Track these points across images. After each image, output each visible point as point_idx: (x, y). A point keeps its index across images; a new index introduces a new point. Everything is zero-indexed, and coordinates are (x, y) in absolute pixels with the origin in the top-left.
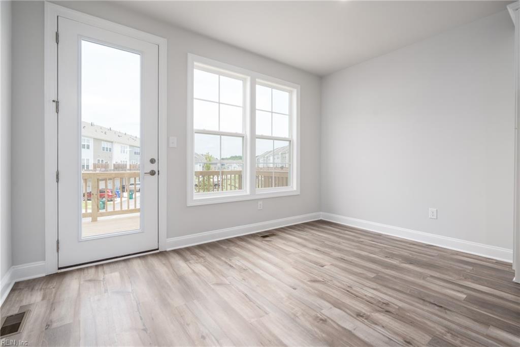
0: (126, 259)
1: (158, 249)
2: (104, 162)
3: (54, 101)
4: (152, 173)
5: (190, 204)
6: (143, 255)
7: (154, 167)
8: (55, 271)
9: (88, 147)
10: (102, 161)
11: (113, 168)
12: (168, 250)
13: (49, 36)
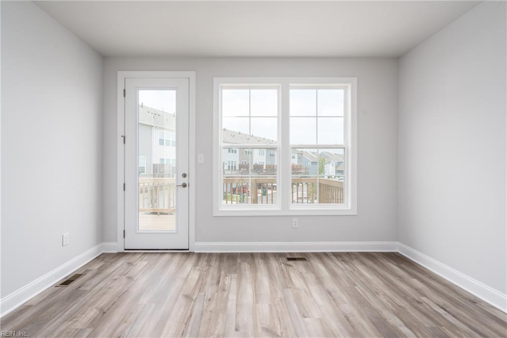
1: (188, 250)
2: (246, 164)
3: (122, 136)
4: (184, 186)
5: (215, 214)
7: (185, 180)
9: (235, 152)
10: (245, 162)
13: (120, 93)
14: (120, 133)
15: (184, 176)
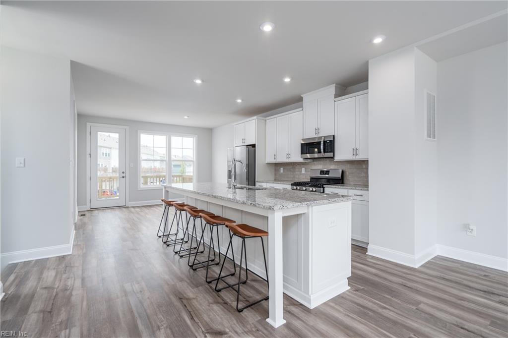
0: (113, 208)
1: (126, 206)
3: (89, 154)
4: (123, 177)
5: (139, 189)
6: (120, 207)
7: (124, 175)
8: (90, 209)
11: (111, 171)
12: (130, 206)
13: (88, 133)
14: (88, 152)
15: (123, 173)
